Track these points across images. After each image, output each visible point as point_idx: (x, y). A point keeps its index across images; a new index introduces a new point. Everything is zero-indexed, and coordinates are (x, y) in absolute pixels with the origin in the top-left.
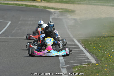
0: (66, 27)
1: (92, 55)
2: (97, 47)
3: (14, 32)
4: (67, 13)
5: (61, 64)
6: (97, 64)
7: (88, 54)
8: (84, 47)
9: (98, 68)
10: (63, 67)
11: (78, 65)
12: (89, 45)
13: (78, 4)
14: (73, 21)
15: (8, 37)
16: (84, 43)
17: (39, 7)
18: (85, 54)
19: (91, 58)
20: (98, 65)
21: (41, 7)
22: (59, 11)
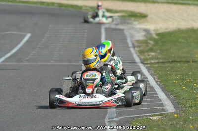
0: (130, 45)
1: (169, 97)
2: (180, 81)
3: (34, 52)
4: (133, 19)
5: (108, 115)
6: (176, 116)
7: (162, 95)
8: (157, 82)
9: (177, 123)
10: (111, 120)
11: (140, 117)
12: (166, 78)
13: (154, 2)
14: (143, 33)
15: (22, 62)
16: (159, 74)
17: (84, 8)
18: (156, 94)
19: (166, 103)
20: (177, 118)
21: (87, 8)
22: (119, 16)
